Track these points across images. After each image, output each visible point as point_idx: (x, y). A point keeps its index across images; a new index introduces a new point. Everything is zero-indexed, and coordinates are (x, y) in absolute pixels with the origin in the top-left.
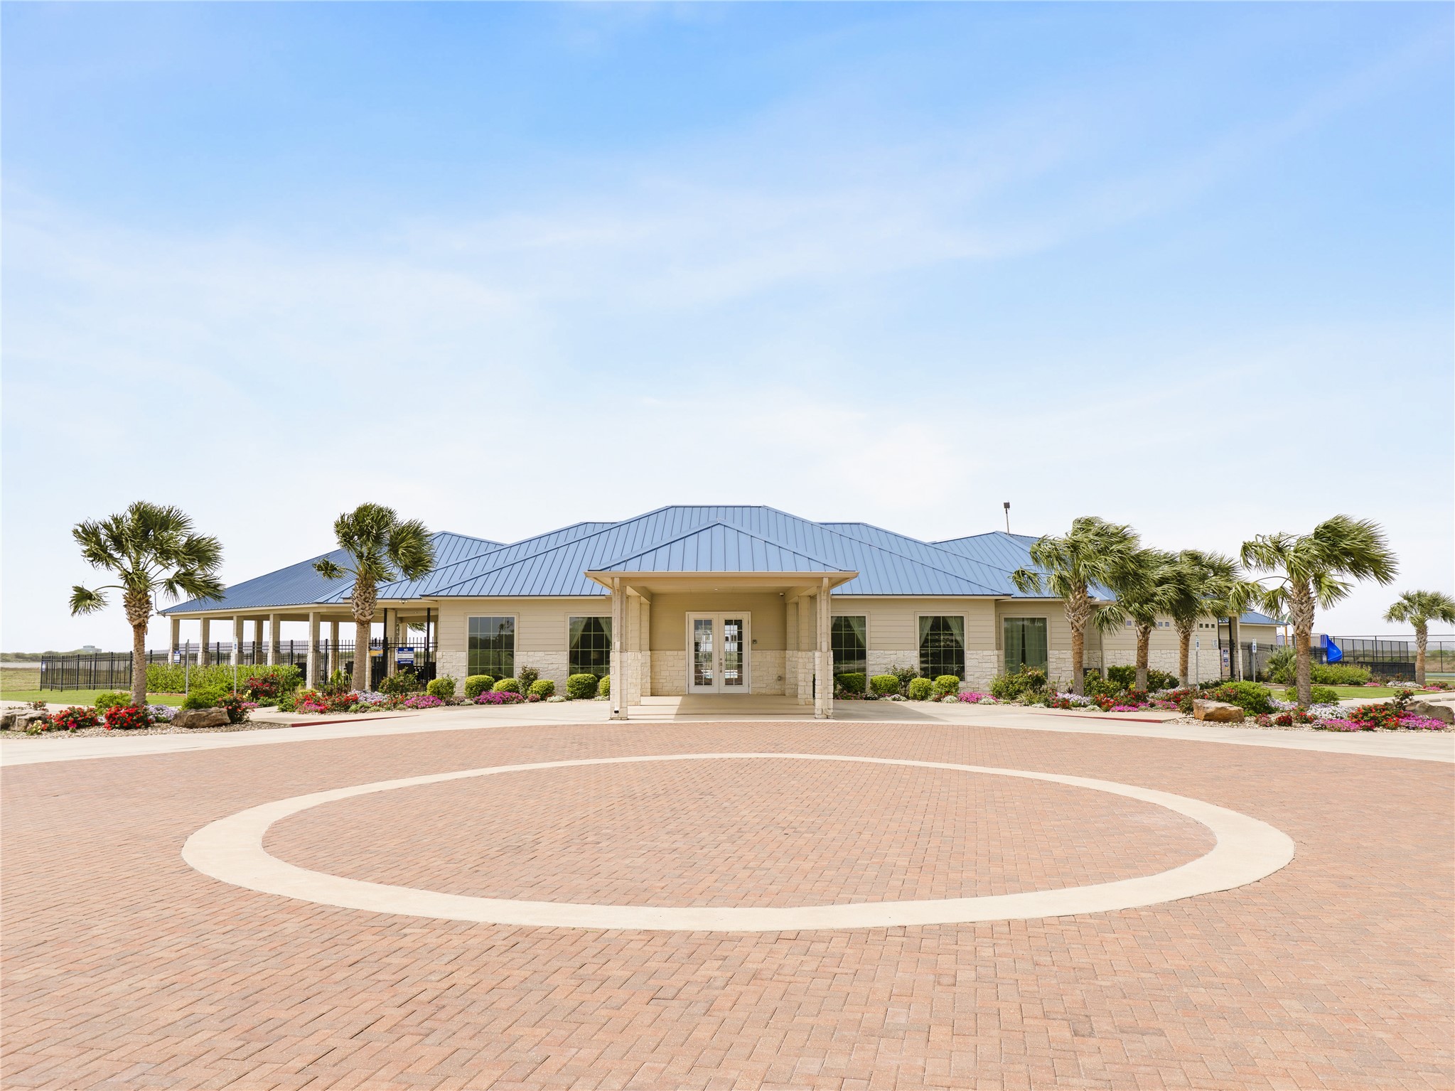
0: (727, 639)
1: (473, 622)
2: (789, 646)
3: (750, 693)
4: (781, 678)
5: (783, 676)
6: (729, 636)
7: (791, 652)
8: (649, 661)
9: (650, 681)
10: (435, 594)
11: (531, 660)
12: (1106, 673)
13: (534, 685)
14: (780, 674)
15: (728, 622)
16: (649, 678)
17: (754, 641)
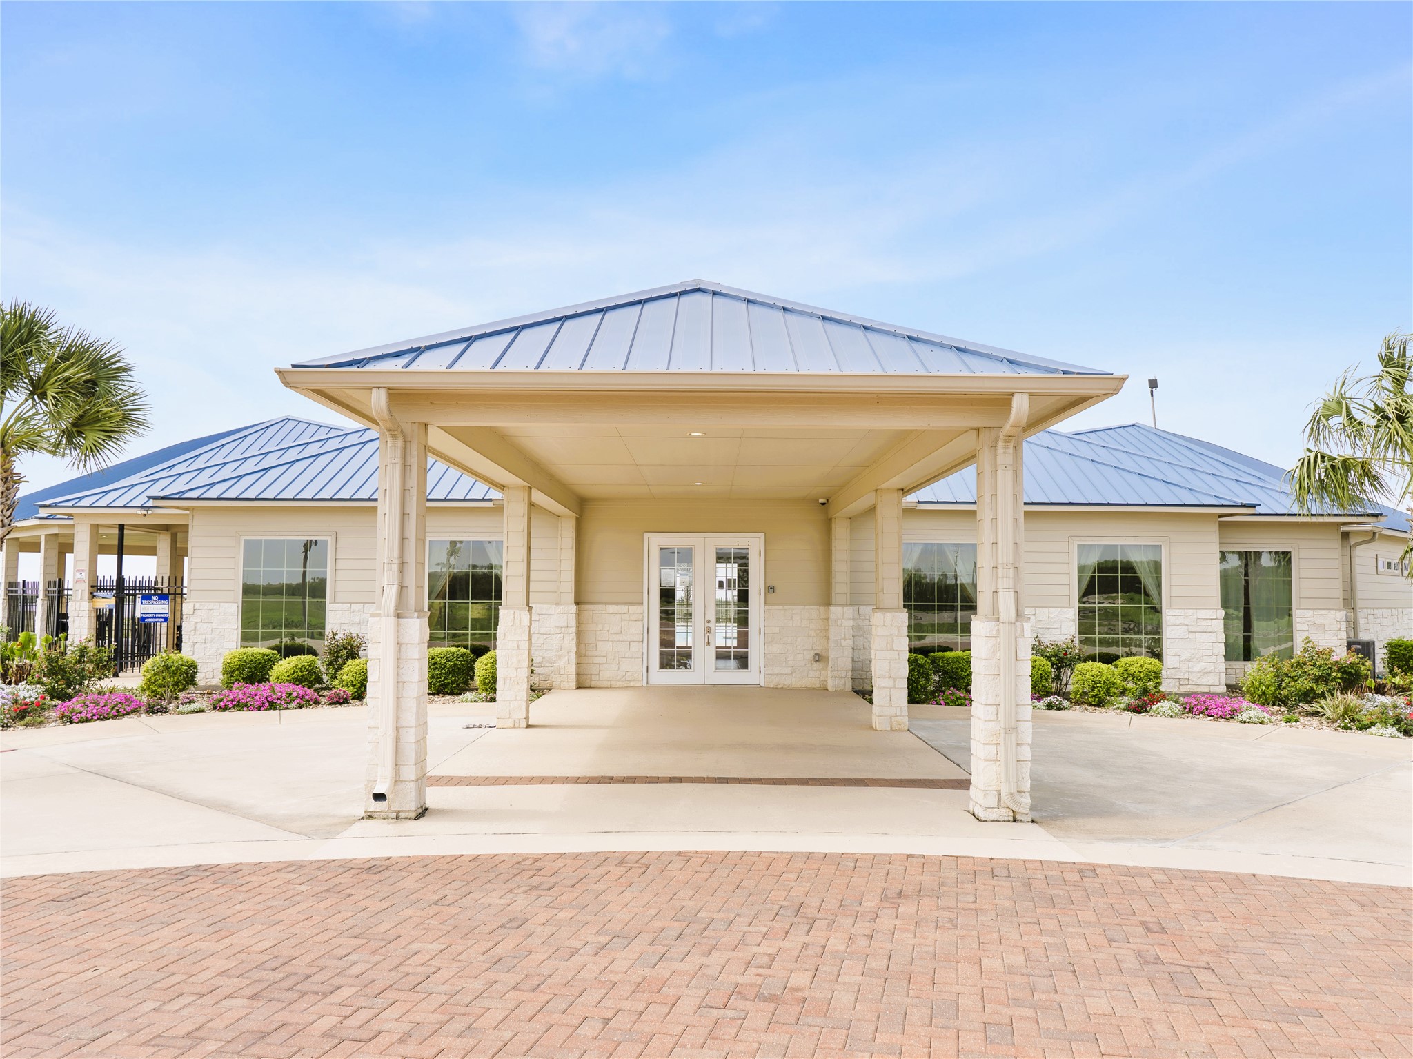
0: (721, 584)
1: (252, 551)
2: (835, 598)
3: (762, 685)
4: (819, 658)
5: (824, 654)
6: (724, 580)
7: (839, 609)
8: (573, 623)
9: (574, 661)
10: (177, 496)
11: (357, 620)
12: (1381, 654)
13: (346, 669)
14: (818, 649)
15: (722, 557)
16: (573, 655)
17: (770, 589)
